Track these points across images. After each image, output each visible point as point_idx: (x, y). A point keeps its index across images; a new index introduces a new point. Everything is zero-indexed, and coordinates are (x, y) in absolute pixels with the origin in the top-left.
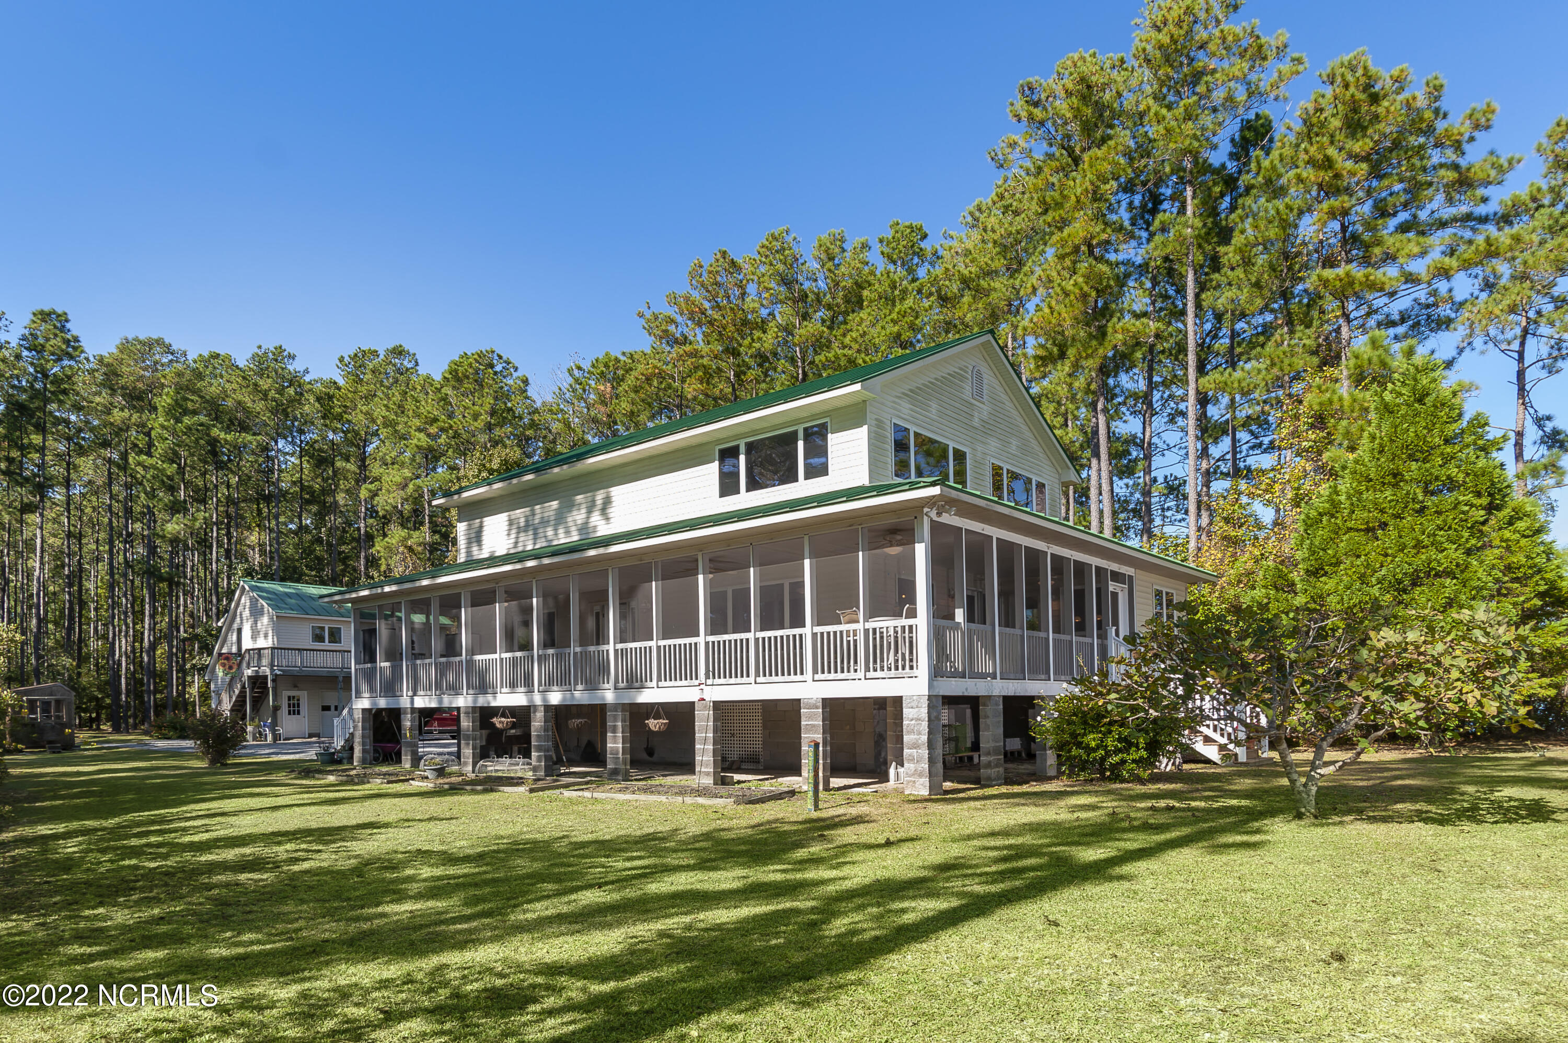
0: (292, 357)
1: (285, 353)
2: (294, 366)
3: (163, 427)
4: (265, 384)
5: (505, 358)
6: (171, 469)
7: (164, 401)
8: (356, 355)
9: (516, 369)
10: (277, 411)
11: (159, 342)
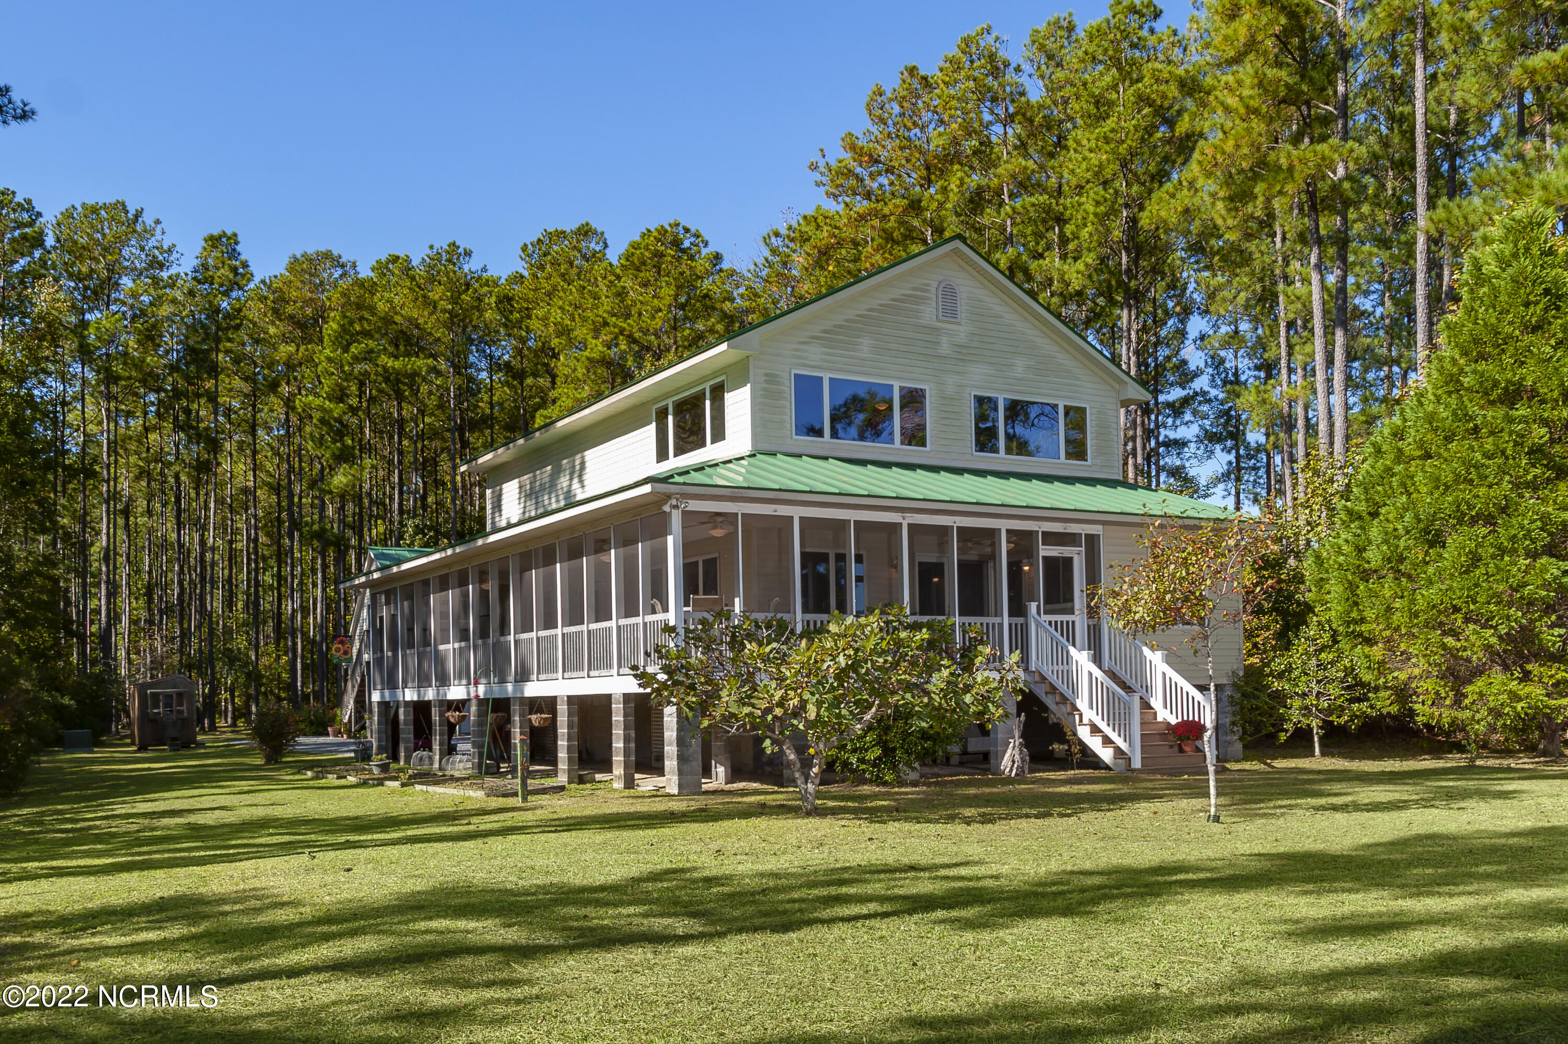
0: (468, 254)
1: (461, 250)
2: (471, 266)
3: (330, 360)
4: (436, 293)
5: (693, 230)
6: (337, 409)
7: (331, 327)
8: (539, 240)
9: (706, 244)
10: (453, 323)
11: (328, 255)
